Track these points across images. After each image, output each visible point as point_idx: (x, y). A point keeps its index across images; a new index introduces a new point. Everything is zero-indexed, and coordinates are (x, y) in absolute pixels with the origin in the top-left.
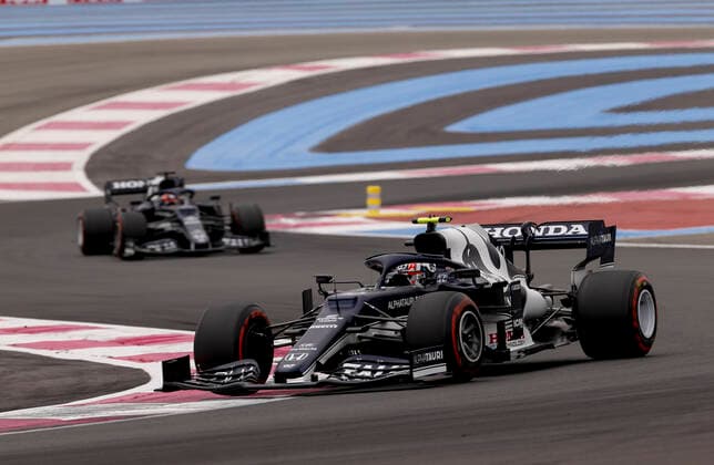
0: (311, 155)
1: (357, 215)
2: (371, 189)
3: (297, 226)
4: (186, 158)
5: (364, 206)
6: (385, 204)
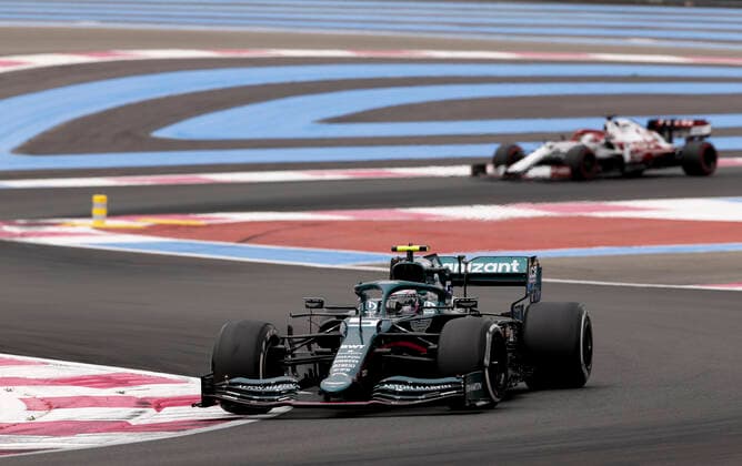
1: (82, 225)
2: (99, 199)
3: (23, 235)
5: (89, 216)
6: (112, 214)
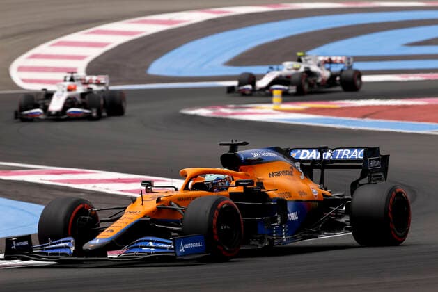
1: (267, 108)
2: (275, 92)
3: (233, 114)
4: (147, 67)
5: (271, 102)
6: (284, 102)
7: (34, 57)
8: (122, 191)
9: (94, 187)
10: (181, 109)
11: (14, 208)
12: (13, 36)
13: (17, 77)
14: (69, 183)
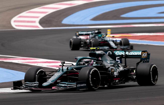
0: (90, 21)
4: (62, 21)
7: (20, 17)
8: (47, 66)
9: (37, 64)
10: (73, 36)
11: (6, 72)
12: (13, 9)
13: (13, 24)
14: (28, 63)
